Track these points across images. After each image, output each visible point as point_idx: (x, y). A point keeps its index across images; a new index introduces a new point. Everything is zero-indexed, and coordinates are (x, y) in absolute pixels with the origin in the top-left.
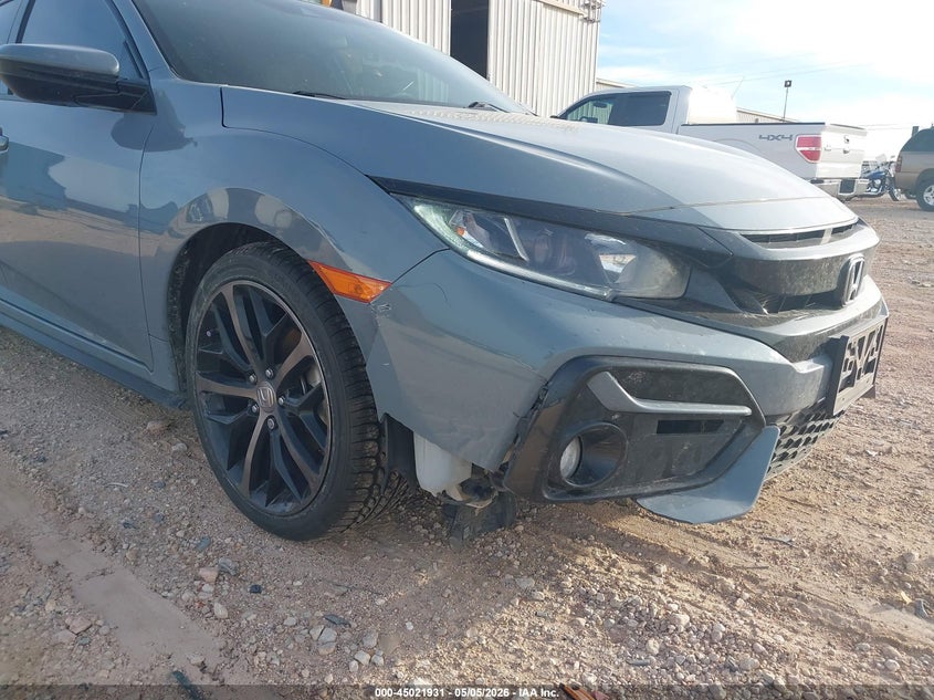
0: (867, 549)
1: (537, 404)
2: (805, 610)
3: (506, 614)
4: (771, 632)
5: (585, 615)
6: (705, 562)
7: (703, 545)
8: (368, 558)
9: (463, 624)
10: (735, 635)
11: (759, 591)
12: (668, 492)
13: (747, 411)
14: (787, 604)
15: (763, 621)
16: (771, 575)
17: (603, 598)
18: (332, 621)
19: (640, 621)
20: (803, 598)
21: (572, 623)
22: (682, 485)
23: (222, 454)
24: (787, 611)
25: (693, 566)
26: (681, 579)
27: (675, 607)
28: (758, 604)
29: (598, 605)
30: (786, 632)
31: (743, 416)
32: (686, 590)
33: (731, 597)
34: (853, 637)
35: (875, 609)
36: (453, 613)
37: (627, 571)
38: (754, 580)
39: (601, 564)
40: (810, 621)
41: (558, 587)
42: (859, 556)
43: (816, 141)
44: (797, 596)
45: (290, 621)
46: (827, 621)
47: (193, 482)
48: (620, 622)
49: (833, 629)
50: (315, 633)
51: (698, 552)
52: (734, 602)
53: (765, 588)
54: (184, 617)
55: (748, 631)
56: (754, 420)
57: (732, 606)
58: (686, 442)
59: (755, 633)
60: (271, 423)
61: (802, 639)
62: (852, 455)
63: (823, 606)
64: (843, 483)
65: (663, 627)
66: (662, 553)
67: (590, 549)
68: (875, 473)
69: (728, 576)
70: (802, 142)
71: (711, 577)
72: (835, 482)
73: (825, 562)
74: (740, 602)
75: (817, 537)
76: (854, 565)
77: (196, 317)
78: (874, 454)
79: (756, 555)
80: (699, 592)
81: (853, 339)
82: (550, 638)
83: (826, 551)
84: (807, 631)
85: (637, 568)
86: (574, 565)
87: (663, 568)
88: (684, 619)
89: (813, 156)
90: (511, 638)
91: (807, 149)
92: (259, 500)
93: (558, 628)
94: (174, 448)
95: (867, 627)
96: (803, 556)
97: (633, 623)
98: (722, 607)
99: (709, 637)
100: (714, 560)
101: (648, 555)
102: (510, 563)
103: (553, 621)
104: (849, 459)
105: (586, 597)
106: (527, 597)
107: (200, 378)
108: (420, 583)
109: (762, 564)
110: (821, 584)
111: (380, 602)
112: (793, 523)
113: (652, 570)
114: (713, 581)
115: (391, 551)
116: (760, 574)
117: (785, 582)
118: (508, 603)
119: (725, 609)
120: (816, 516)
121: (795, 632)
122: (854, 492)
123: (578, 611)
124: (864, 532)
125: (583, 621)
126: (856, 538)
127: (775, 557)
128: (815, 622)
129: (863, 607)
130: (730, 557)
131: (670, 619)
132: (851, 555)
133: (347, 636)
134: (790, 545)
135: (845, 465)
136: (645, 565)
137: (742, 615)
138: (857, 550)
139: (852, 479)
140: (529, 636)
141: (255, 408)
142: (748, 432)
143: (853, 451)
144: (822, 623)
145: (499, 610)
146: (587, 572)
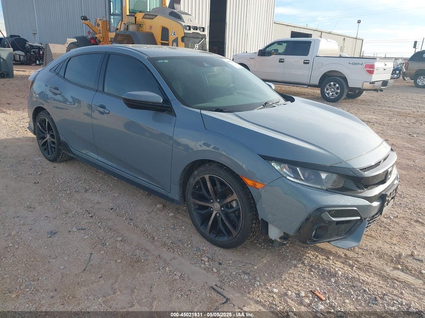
0: (389, 252)
1: (307, 219)
2: (372, 270)
3: (291, 271)
4: (363, 277)
5: (312, 271)
6: (343, 255)
7: (342, 250)
8: (247, 254)
9: (281, 274)
10: (354, 278)
11: (359, 265)
12: (338, 240)
13: (359, 218)
14: (367, 268)
15: (361, 273)
16: (362, 260)
17: (317, 267)
18: (245, 273)
19: (328, 274)
20: (371, 267)
21: (310, 274)
22: (341, 238)
23: (198, 221)
24: (367, 270)
25: (340, 257)
26: (337, 261)
27: (337, 269)
28: (359, 268)
29: (316, 269)
30: (367, 276)
31: (358, 220)
32: (339, 264)
33: (352, 266)
34: (385, 278)
35: (391, 270)
36: (277, 271)
37: (321, 258)
38: (358, 261)
39: (314, 256)
40: (374, 273)
41: (303, 263)
42: (387, 254)
43: (372, 66)
44: (370, 266)
45: (234, 273)
46: (378, 273)
47: (183, 227)
48: (323, 273)
49: (380, 276)
50: (242, 276)
51: (341, 252)
52: (352, 268)
53: (361, 264)
54: (205, 272)
55: (357, 276)
56: (361, 220)
57: (352, 269)
58: (343, 226)
59: (359, 277)
60: (218, 215)
61: (372, 278)
62: (385, 218)
63: (377, 269)
64: (382, 229)
65: (335, 275)
66: (330, 253)
67: (309, 252)
68: (392, 225)
69: (350, 260)
70: (367, 66)
71: (345, 260)
72: (379, 228)
73: (377, 256)
74: (354, 268)
75: (375, 247)
76: (386, 257)
77: (192, 181)
78: (392, 218)
79: (357, 253)
80: (342, 265)
81: (388, 194)
82: (305, 278)
83: (378, 252)
84: (373, 276)
85: (324, 257)
86: (307, 257)
87: (331, 258)
88: (340, 273)
89: (371, 72)
90: (294, 278)
91: (369, 69)
92: (212, 236)
93: (306, 275)
94: (170, 215)
95: (389, 275)
96: (371, 254)
97: (326, 274)
98: (349, 269)
99: (347, 278)
100: (346, 255)
101: (327, 254)
102: (288, 256)
103: (304, 273)
104: (384, 220)
105: (312, 266)
106: (295, 266)
107: (192, 199)
108: (265, 262)
109: (359, 256)
110: (376, 263)
111: (256, 268)
112: (368, 243)
113: (328, 258)
114: (346, 261)
115: (252, 252)
116: (359, 260)
117: (366, 262)
118: (291, 268)
119: (351, 270)
120: (374, 240)
121: (370, 276)
122: (386, 232)
123: (310, 270)
124: (389, 246)
125: (312, 273)
126: (386, 248)
127: (363, 254)
128: (375, 274)
129: (388, 269)
130: (350, 254)
131: (336, 273)
132: (385, 254)
133: (250, 277)
134: (367, 250)
135: (383, 222)
136: (326, 256)
137: (355, 272)
138: (387, 252)
139: (385, 227)
140: (299, 277)
141: (212, 209)
142: (359, 223)
143: (386, 216)
144: (377, 274)
145: (289, 270)
146: (311, 259)
